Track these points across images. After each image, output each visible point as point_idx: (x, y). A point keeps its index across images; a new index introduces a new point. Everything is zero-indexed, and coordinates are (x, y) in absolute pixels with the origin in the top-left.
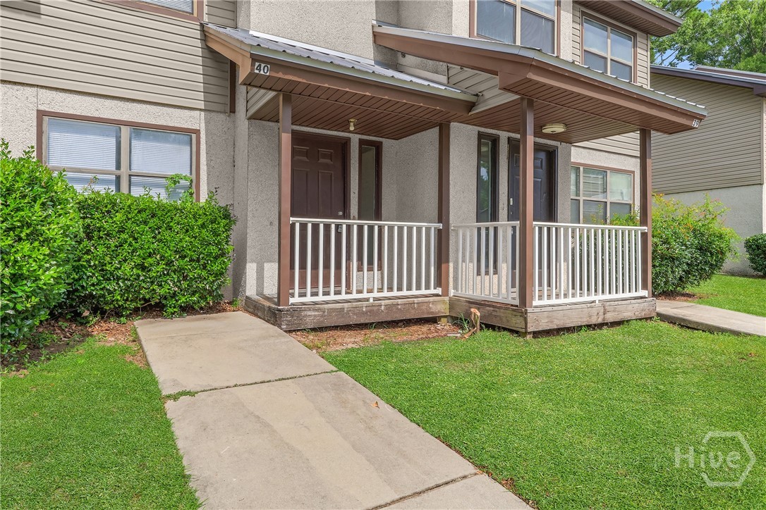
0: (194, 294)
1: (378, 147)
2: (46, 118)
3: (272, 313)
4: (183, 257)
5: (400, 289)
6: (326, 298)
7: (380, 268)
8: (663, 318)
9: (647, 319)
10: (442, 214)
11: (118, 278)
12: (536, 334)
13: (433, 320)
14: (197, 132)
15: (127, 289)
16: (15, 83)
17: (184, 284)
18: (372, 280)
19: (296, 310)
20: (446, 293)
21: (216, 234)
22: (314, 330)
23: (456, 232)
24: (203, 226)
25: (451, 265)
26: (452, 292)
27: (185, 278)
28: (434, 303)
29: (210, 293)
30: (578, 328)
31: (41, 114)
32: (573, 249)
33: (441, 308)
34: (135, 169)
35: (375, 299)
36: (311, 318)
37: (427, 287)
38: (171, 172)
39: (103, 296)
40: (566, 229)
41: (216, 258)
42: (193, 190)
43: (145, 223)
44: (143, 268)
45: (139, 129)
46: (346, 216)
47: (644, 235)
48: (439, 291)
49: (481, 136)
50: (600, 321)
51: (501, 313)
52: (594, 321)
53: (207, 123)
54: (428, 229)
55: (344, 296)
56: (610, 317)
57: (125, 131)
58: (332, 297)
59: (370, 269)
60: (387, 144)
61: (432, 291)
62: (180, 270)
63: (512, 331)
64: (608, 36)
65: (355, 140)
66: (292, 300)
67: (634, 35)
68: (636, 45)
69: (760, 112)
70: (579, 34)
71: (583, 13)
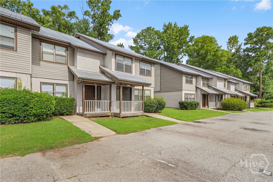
0: (68, 112)
1: (100, 87)
2: (42, 83)
3: (82, 115)
4: (67, 106)
5: (104, 111)
6: (90, 113)
7: (99, 108)
8: (145, 115)
9: (143, 116)
10: (110, 99)
11: (57, 110)
12: (122, 117)
13: (109, 116)
14: (67, 84)
15: (58, 112)
16: (37, 77)
17: (67, 111)
18: (98, 110)
19: (86, 114)
20: (111, 112)
21: (72, 103)
22: (88, 117)
23: (112, 102)
24: (70, 101)
25: (112, 107)
26: (112, 112)
27: (67, 110)
28: (108, 113)
29: (71, 112)
30: (129, 117)
31: (41, 82)
32: (137, 104)
33: (110, 114)
34: (56, 91)
35: (98, 113)
36: (88, 115)
37: (108, 111)
38: (63, 91)
39: (54, 112)
40: (133, 102)
41: (72, 106)
42: (67, 95)
43: (61, 101)
44: (61, 108)
45: (57, 84)
46: (94, 99)
47: (142, 103)
48: (110, 112)
49: (117, 86)
50: (133, 116)
51: (117, 115)
52: (132, 116)
53: (69, 83)
54: (108, 102)
55: (93, 112)
56: (135, 115)
57: (55, 85)
58: (91, 112)
59: (98, 108)
60: (102, 86)
61: (108, 112)
62: (67, 108)
63: (119, 117)
64: (145, 65)
65: (96, 86)
66: (85, 113)
67: (151, 64)
68: (151, 66)
69: (182, 76)
70: (139, 65)
71: (140, 61)
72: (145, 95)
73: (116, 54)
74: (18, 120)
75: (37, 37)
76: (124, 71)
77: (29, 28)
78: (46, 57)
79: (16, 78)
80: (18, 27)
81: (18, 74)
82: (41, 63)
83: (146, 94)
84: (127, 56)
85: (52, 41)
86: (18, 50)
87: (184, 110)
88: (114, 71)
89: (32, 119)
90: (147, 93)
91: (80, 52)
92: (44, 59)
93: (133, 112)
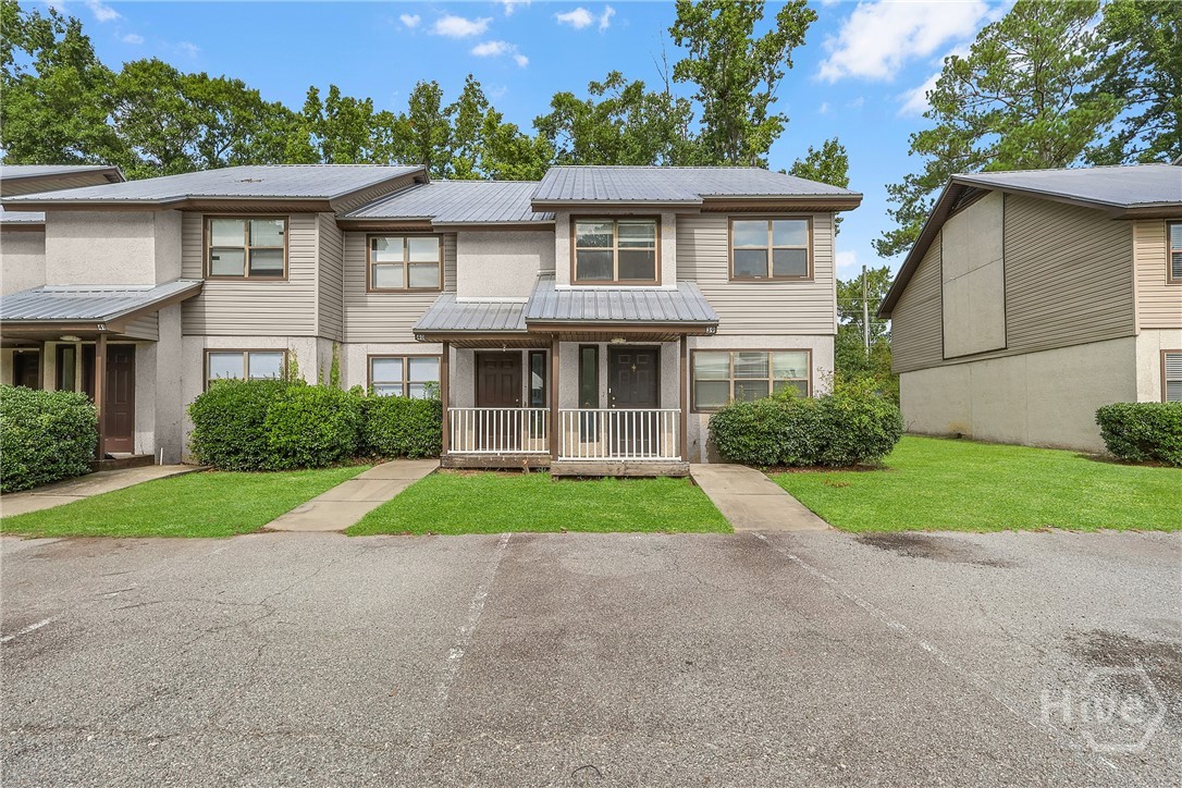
1: (545, 354)
2: (371, 358)
6: (477, 452)
8: (690, 477)
9: (678, 477)
12: (561, 477)
16: (358, 343)
18: (533, 444)
19: (450, 458)
22: (460, 468)
28: (541, 458)
30: (595, 477)
31: (369, 356)
33: (546, 462)
34: (411, 380)
36: (458, 462)
37: (540, 448)
40: (669, 414)
45: (411, 358)
46: (520, 402)
47: (678, 415)
48: (548, 452)
49: (581, 348)
50: (621, 474)
52: (615, 473)
56: (632, 472)
57: (404, 360)
61: (543, 451)
64: (770, 229)
65: (525, 351)
66: (449, 452)
67: (809, 218)
68: (811, 228)
69: (1131, 240)
70: (726, 237)
71: (731, 219)
72: (772, 378)
73: (573, 219)
74: (245, 461)
75: (354, 226)
76: (616, 278)
77: (311, 212)
78: (385, 279)
79: (286, 351)
80: (291, 215)
81: (292, 340)
82: (371, 298)
83: (777, 372)
84: (628, 212)
85: (392, 225)
86: (290, 277)
87: (1133, 462)
88: (569, 287)
89: (276, 460)
90: (780, 367)
91: (466, 240)
92: (379, 286)
93: (623, 459)
